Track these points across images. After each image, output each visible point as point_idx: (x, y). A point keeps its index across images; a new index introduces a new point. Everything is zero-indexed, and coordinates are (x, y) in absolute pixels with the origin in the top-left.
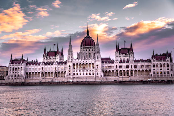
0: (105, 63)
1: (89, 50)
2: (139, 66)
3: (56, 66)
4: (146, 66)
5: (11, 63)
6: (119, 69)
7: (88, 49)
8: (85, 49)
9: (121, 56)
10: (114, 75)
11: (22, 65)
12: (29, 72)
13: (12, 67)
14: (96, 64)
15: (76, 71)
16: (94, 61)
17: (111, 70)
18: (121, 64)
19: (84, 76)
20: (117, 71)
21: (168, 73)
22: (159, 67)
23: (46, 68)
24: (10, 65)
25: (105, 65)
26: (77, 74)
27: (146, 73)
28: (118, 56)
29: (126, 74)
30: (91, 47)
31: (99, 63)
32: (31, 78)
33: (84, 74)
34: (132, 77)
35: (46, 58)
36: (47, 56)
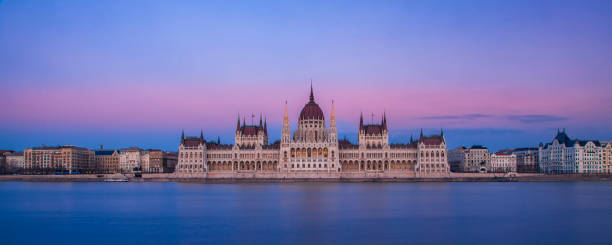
0: (344, 148)
1: (316, 126)
2: (398, 155)
3: (259, 151)
4: (409, 155)
5: (182, 144)
6: (366, 159)
7: (313, 125)
8: (309, 125)
9: (368, 138)
10: (358, 169)
11: (201, 149)
12: (212, 160)
14: (330, 149)
15: (296, 160)
16: (328, 144)
17: (354, 160)
18: (370, 151)
19: (309, 169)
20: (362, 161)
21: (443, 165)
22: (430, 156)
23: (242, 156)
24: (182, 149)
25: (345, 152)
26: (298, 166)
27: (409, 166)
28: (364, 137)
29: (377, 166)
30: (319, 120)
31: (335, 149)
32: (216, 171)
33: (309, 166)
34: (387, 171)
35: (240, 138)
36: (242, 134)
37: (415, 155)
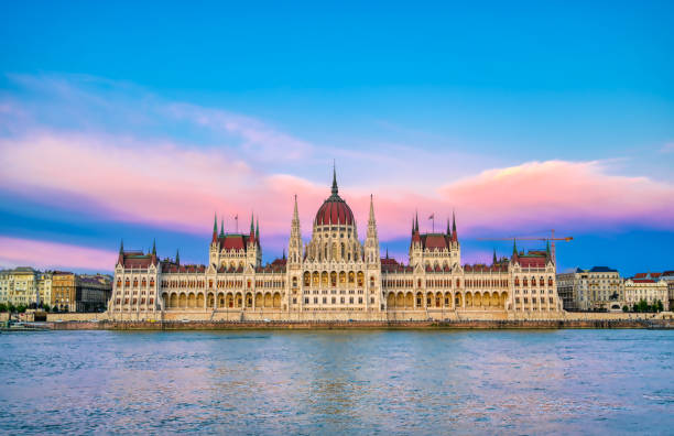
0: (389, 272)
1: (342, 236)
2: (477, 283)
3: (250, 276)
4: (495, 283)
5: (120, 265)
6: (425, 290)
7: (338, 234)
8: (330, 234)
9: (427, 256)
10: (412, 306)
11: (153, 272)
12: (170, 291)
13: (122, 276)
14: (368, 274)
15: (311, 292)
16: (364, 265)
18: (431, 277)
19: (334, 306)
20: (419, 294)
21: (551, 300)
22: (530, 285)
23: (221, 283)
24: (119, 272)
25: (390, 277)
26: (316, 301)
27: (495, 302)
28: (421, 253)
29: (442, 301)
30: (346, 226)
31: (377, 273)
32: (177, 310)
33: (334, 301)
34: (459, 310)
35: (217, 254)
36: (221, 248)
37: (505, 283)
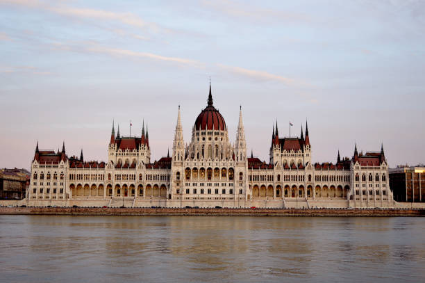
0: (254, 168)
1: (216, 139)
2: (325, 178)
3: (140, 171)
4: (340, 178)
5: (36, 161)
6: (283, 183)
7: (213, 137)
8: (206, 137)
9: (285, 155)
10: (273, 196)
11: (64, 167)
12: (76, 183)
14: (237, 170)
15: (191, 184)
16: (234, 163)
17: (267, 184)
18: (288, 173)
19: (209, 196)
20: (278, 186)
21: (384, 192)
22: (367, 180)
23: (118, 177)
24: (36, 167)
25: (255, 173)
26: (195, 192)
27: (339, 193)
28: (280, 154)
29: (297, 193)
31: (244, 169)
32: (82, 198)
33: (209, 191)
34: (310, 200)
35: (115, 153)
36: (118, 148)
37: (348, 179)
